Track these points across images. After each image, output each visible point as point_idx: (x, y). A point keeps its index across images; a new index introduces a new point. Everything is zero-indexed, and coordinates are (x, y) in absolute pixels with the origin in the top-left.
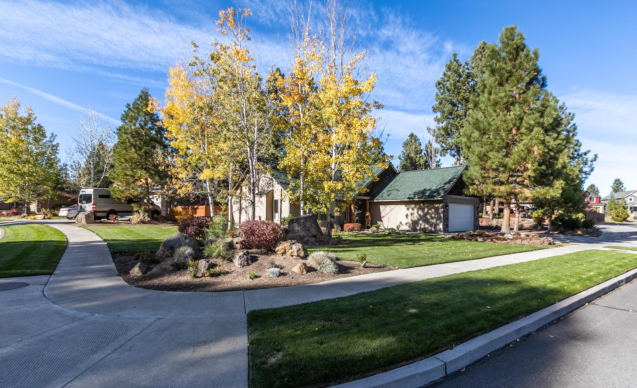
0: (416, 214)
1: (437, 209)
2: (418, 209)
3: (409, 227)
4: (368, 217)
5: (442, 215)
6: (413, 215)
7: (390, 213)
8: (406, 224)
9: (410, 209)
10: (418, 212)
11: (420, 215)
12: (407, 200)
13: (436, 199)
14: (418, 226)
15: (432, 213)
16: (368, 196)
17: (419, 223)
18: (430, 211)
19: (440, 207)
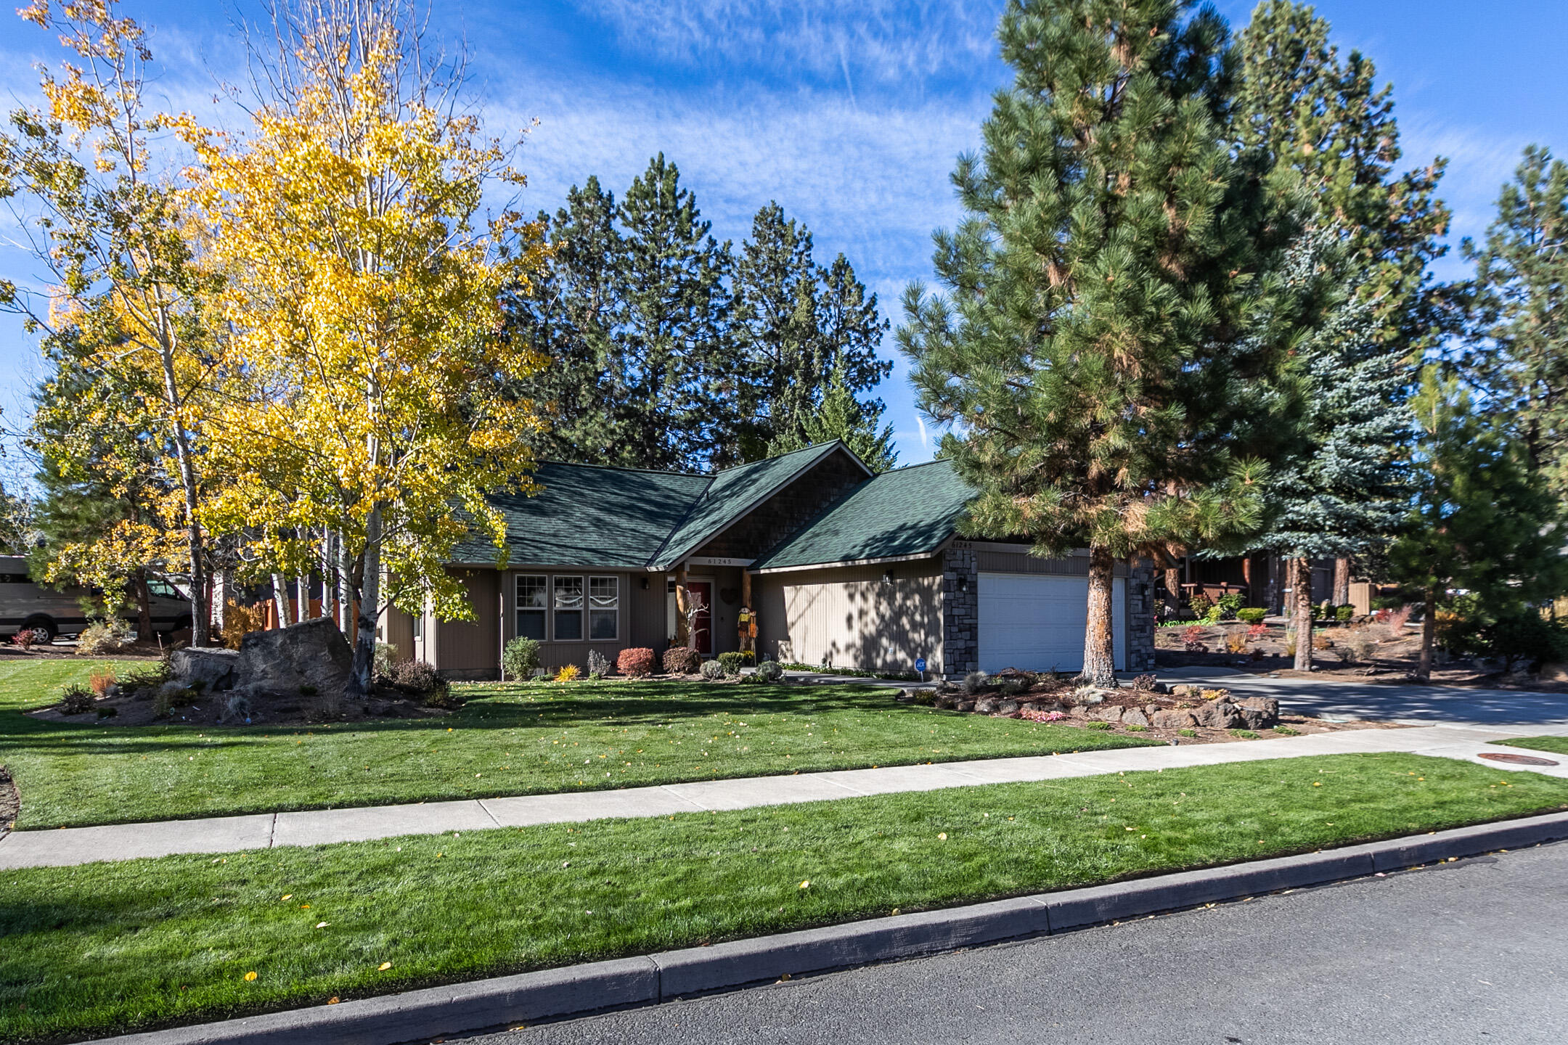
0: (873, 614)
1: (927, 594)
2: (879, 595)
3: (856, 658)
4: (745, 626)
5: (941, 616)
6: (864, 619)
7: (808, 613)
8: (848, 647)
9: (858, 597)
10: (877, 608)
11: (882, 617)
12: (839, 565)
13: (912, 558)
14: (878, 655)
15: (915, 607)
16: (746, 557)
17: (881, 645)
18: (909, 603)
19: (935, 587)
